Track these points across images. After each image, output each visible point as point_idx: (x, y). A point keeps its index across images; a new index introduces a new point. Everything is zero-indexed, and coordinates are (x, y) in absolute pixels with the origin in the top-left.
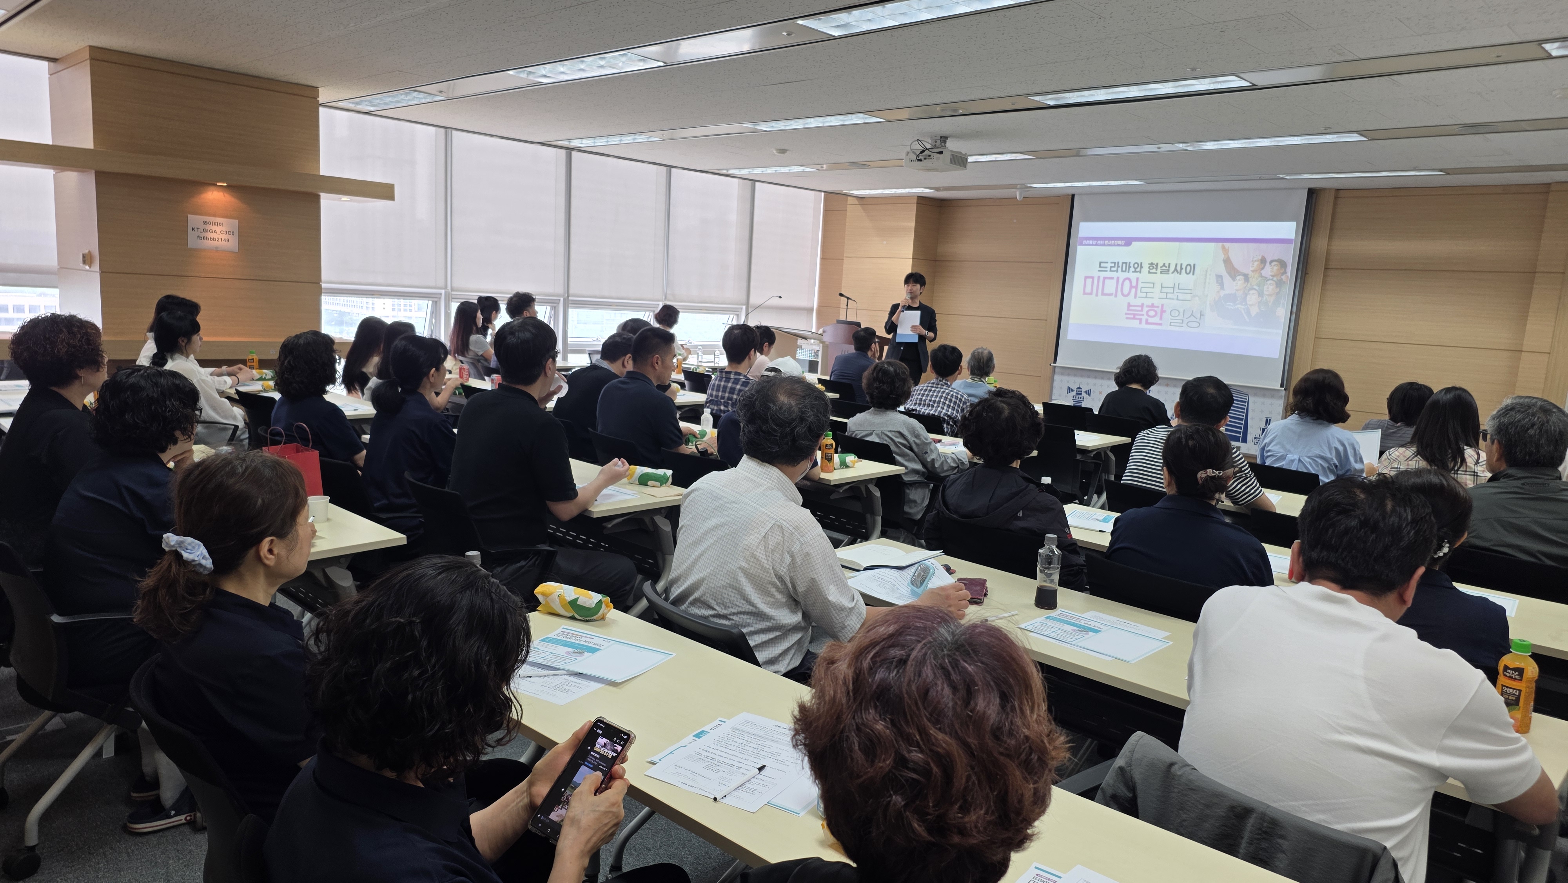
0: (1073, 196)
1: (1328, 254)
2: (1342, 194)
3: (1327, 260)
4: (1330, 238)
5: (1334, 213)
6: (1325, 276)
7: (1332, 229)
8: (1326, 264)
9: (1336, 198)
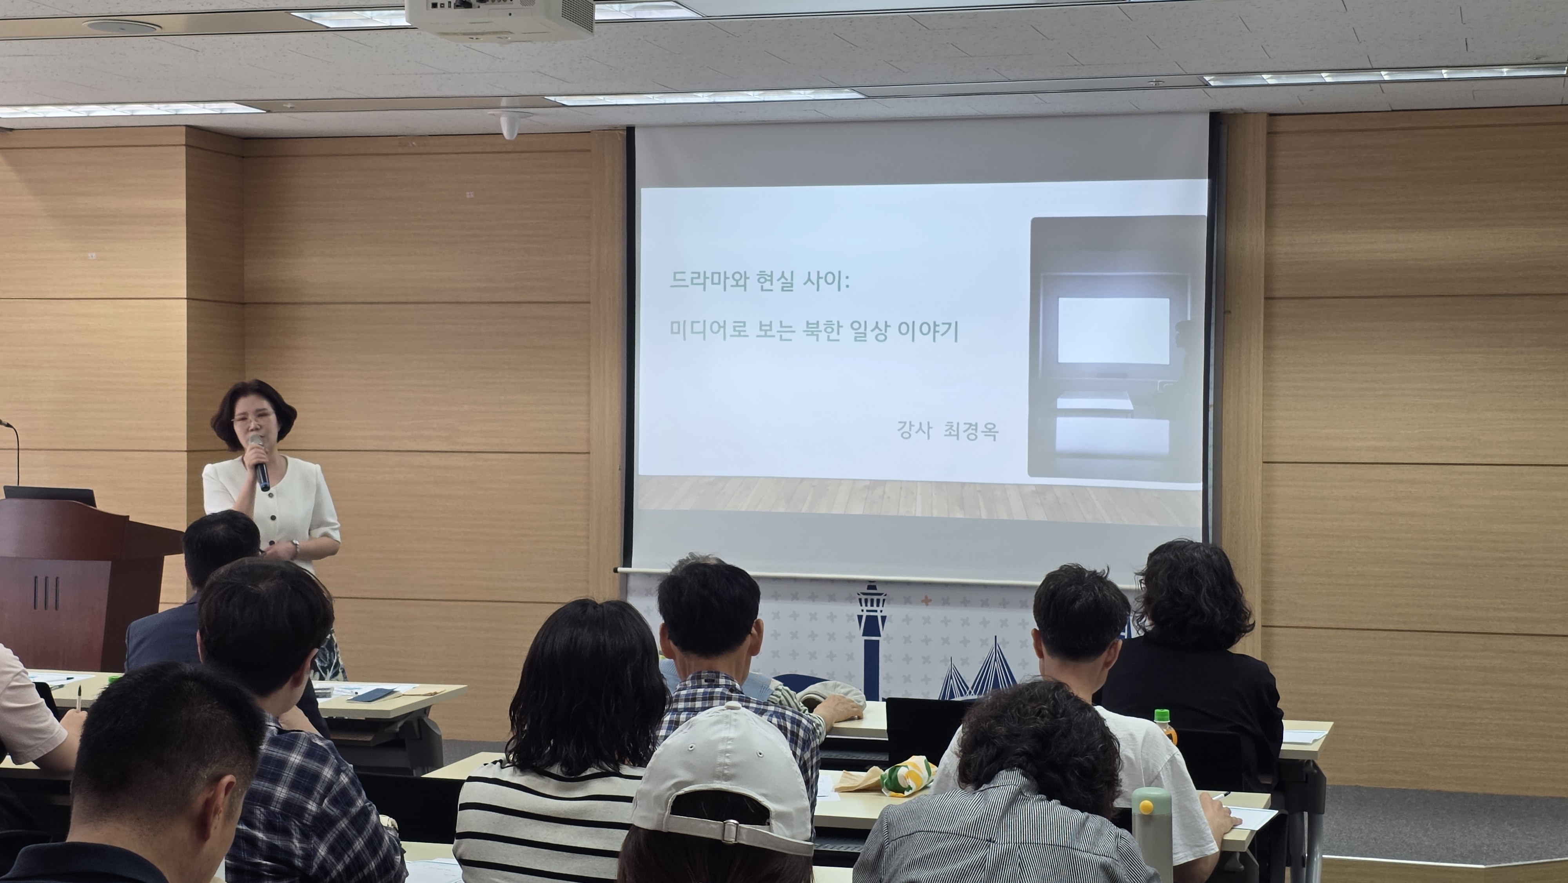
0: (630, 131)
1: (1269, 264)
2: (1283, 124)
3: (1269, 278)
4: (1270, 226)
5: (1270, 170)
6: (1269, 316)
7: (1270, 206)
8: (1267, 289)
9: (1271, 133)
